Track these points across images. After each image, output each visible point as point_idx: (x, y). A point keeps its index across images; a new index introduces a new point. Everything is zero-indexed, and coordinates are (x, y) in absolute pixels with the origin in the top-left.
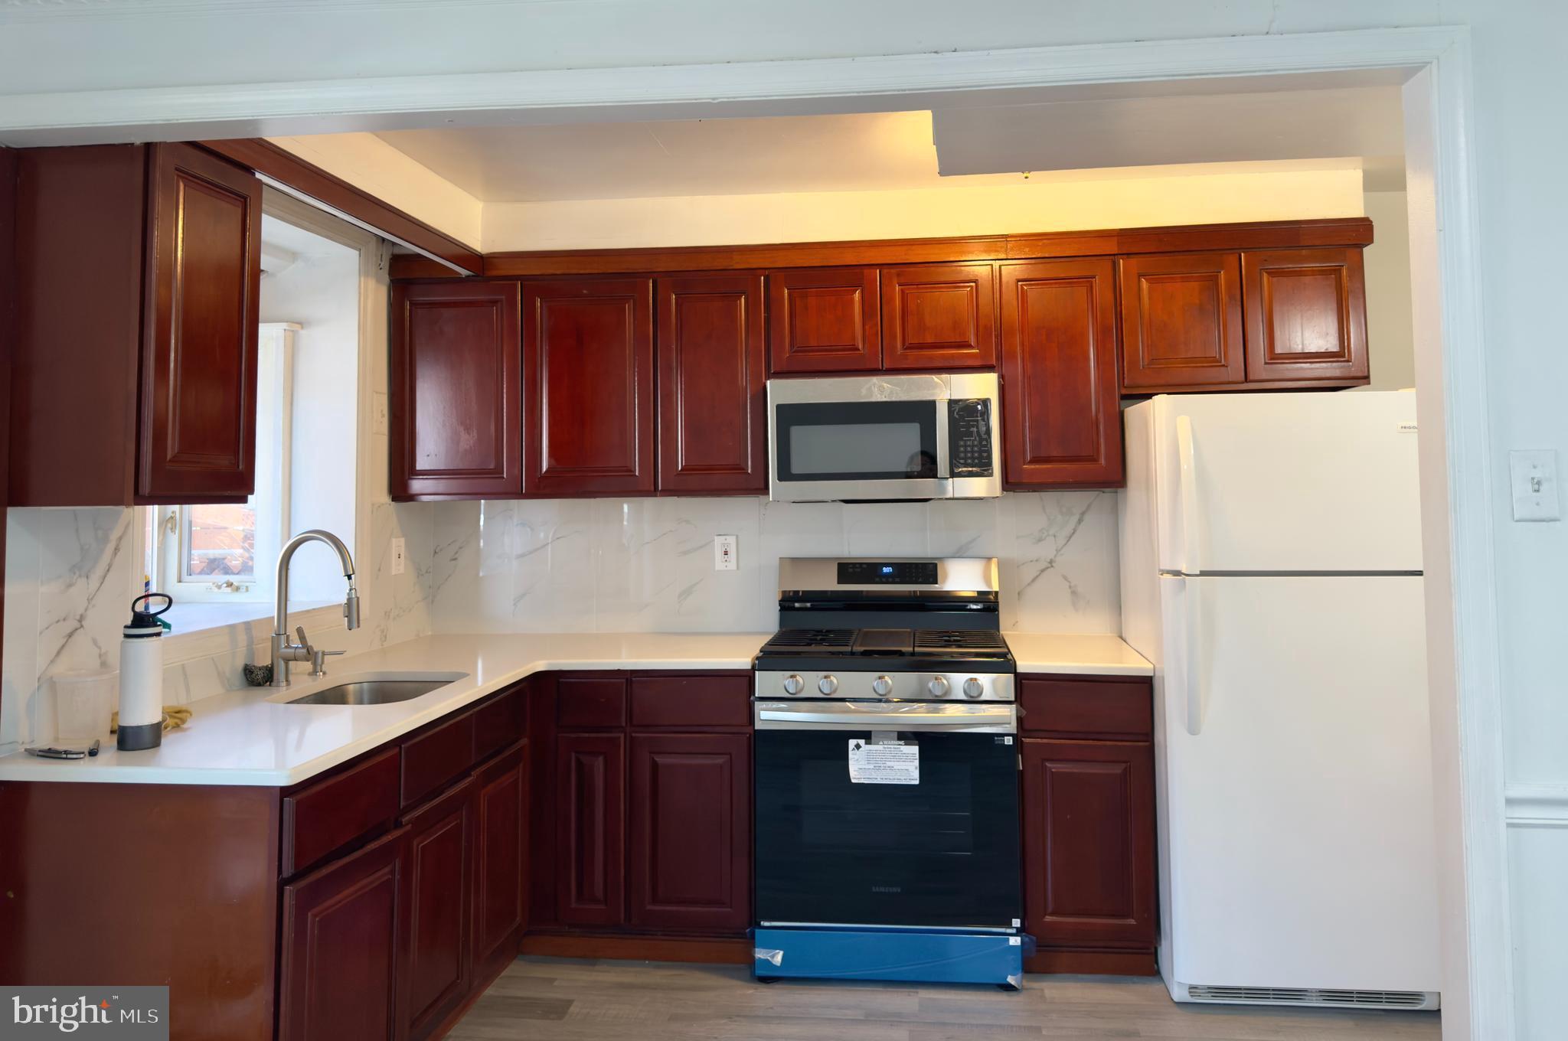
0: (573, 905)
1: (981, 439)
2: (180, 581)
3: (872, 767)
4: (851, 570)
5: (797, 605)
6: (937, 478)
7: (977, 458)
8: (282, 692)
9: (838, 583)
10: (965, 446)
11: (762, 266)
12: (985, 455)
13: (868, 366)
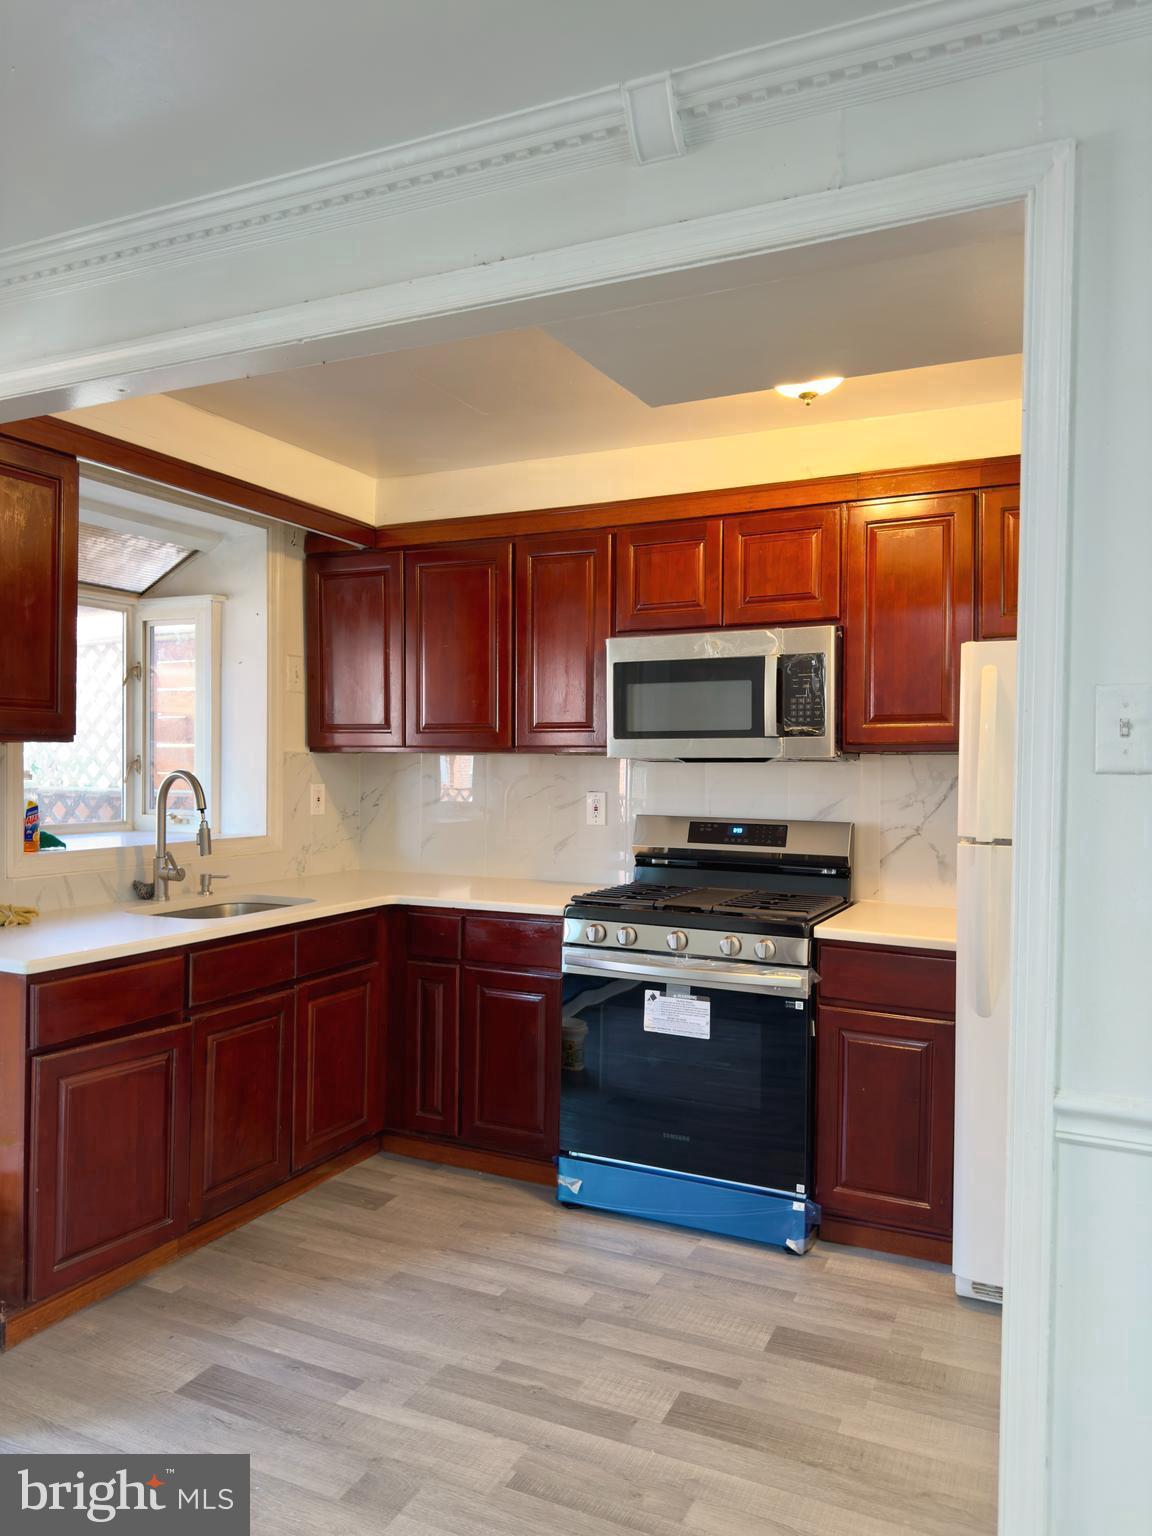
0: (419, 1113)
1: (814, 697)
2: (145, 813)
3: (665, 1018)
4: (702, 829)
5: (653, 861)
6: (764, 737)
7: (809, 716)
8: (161, 905)
9: (689, 841)
10: (797, 704)
11: (612, 524)
12: (818, 713)
13: (708, 622)
